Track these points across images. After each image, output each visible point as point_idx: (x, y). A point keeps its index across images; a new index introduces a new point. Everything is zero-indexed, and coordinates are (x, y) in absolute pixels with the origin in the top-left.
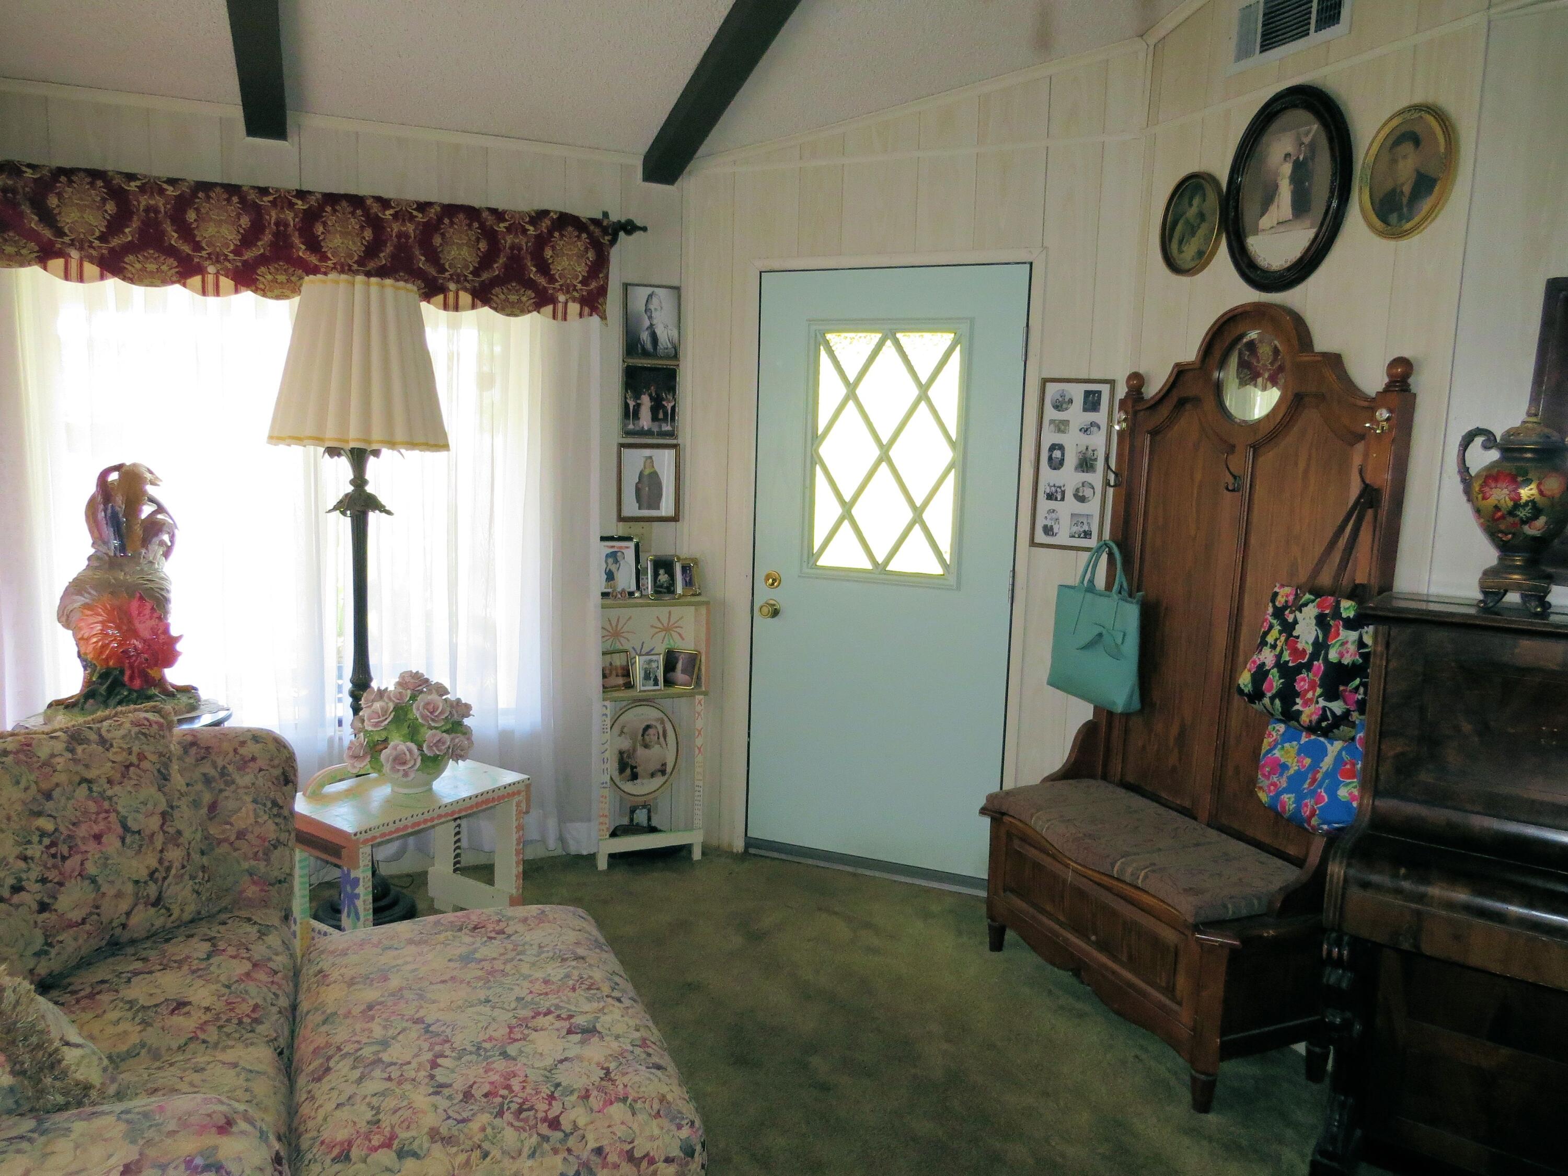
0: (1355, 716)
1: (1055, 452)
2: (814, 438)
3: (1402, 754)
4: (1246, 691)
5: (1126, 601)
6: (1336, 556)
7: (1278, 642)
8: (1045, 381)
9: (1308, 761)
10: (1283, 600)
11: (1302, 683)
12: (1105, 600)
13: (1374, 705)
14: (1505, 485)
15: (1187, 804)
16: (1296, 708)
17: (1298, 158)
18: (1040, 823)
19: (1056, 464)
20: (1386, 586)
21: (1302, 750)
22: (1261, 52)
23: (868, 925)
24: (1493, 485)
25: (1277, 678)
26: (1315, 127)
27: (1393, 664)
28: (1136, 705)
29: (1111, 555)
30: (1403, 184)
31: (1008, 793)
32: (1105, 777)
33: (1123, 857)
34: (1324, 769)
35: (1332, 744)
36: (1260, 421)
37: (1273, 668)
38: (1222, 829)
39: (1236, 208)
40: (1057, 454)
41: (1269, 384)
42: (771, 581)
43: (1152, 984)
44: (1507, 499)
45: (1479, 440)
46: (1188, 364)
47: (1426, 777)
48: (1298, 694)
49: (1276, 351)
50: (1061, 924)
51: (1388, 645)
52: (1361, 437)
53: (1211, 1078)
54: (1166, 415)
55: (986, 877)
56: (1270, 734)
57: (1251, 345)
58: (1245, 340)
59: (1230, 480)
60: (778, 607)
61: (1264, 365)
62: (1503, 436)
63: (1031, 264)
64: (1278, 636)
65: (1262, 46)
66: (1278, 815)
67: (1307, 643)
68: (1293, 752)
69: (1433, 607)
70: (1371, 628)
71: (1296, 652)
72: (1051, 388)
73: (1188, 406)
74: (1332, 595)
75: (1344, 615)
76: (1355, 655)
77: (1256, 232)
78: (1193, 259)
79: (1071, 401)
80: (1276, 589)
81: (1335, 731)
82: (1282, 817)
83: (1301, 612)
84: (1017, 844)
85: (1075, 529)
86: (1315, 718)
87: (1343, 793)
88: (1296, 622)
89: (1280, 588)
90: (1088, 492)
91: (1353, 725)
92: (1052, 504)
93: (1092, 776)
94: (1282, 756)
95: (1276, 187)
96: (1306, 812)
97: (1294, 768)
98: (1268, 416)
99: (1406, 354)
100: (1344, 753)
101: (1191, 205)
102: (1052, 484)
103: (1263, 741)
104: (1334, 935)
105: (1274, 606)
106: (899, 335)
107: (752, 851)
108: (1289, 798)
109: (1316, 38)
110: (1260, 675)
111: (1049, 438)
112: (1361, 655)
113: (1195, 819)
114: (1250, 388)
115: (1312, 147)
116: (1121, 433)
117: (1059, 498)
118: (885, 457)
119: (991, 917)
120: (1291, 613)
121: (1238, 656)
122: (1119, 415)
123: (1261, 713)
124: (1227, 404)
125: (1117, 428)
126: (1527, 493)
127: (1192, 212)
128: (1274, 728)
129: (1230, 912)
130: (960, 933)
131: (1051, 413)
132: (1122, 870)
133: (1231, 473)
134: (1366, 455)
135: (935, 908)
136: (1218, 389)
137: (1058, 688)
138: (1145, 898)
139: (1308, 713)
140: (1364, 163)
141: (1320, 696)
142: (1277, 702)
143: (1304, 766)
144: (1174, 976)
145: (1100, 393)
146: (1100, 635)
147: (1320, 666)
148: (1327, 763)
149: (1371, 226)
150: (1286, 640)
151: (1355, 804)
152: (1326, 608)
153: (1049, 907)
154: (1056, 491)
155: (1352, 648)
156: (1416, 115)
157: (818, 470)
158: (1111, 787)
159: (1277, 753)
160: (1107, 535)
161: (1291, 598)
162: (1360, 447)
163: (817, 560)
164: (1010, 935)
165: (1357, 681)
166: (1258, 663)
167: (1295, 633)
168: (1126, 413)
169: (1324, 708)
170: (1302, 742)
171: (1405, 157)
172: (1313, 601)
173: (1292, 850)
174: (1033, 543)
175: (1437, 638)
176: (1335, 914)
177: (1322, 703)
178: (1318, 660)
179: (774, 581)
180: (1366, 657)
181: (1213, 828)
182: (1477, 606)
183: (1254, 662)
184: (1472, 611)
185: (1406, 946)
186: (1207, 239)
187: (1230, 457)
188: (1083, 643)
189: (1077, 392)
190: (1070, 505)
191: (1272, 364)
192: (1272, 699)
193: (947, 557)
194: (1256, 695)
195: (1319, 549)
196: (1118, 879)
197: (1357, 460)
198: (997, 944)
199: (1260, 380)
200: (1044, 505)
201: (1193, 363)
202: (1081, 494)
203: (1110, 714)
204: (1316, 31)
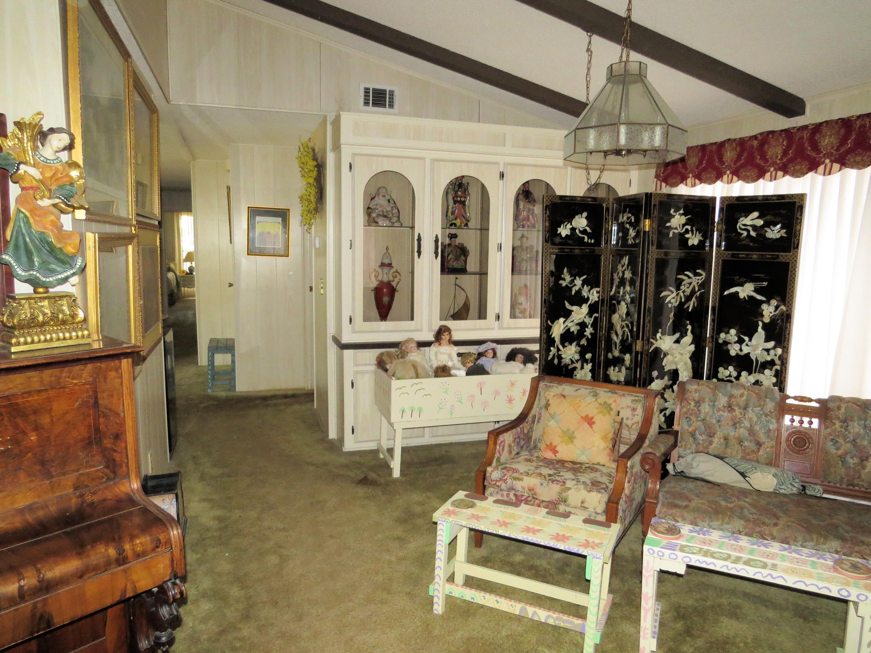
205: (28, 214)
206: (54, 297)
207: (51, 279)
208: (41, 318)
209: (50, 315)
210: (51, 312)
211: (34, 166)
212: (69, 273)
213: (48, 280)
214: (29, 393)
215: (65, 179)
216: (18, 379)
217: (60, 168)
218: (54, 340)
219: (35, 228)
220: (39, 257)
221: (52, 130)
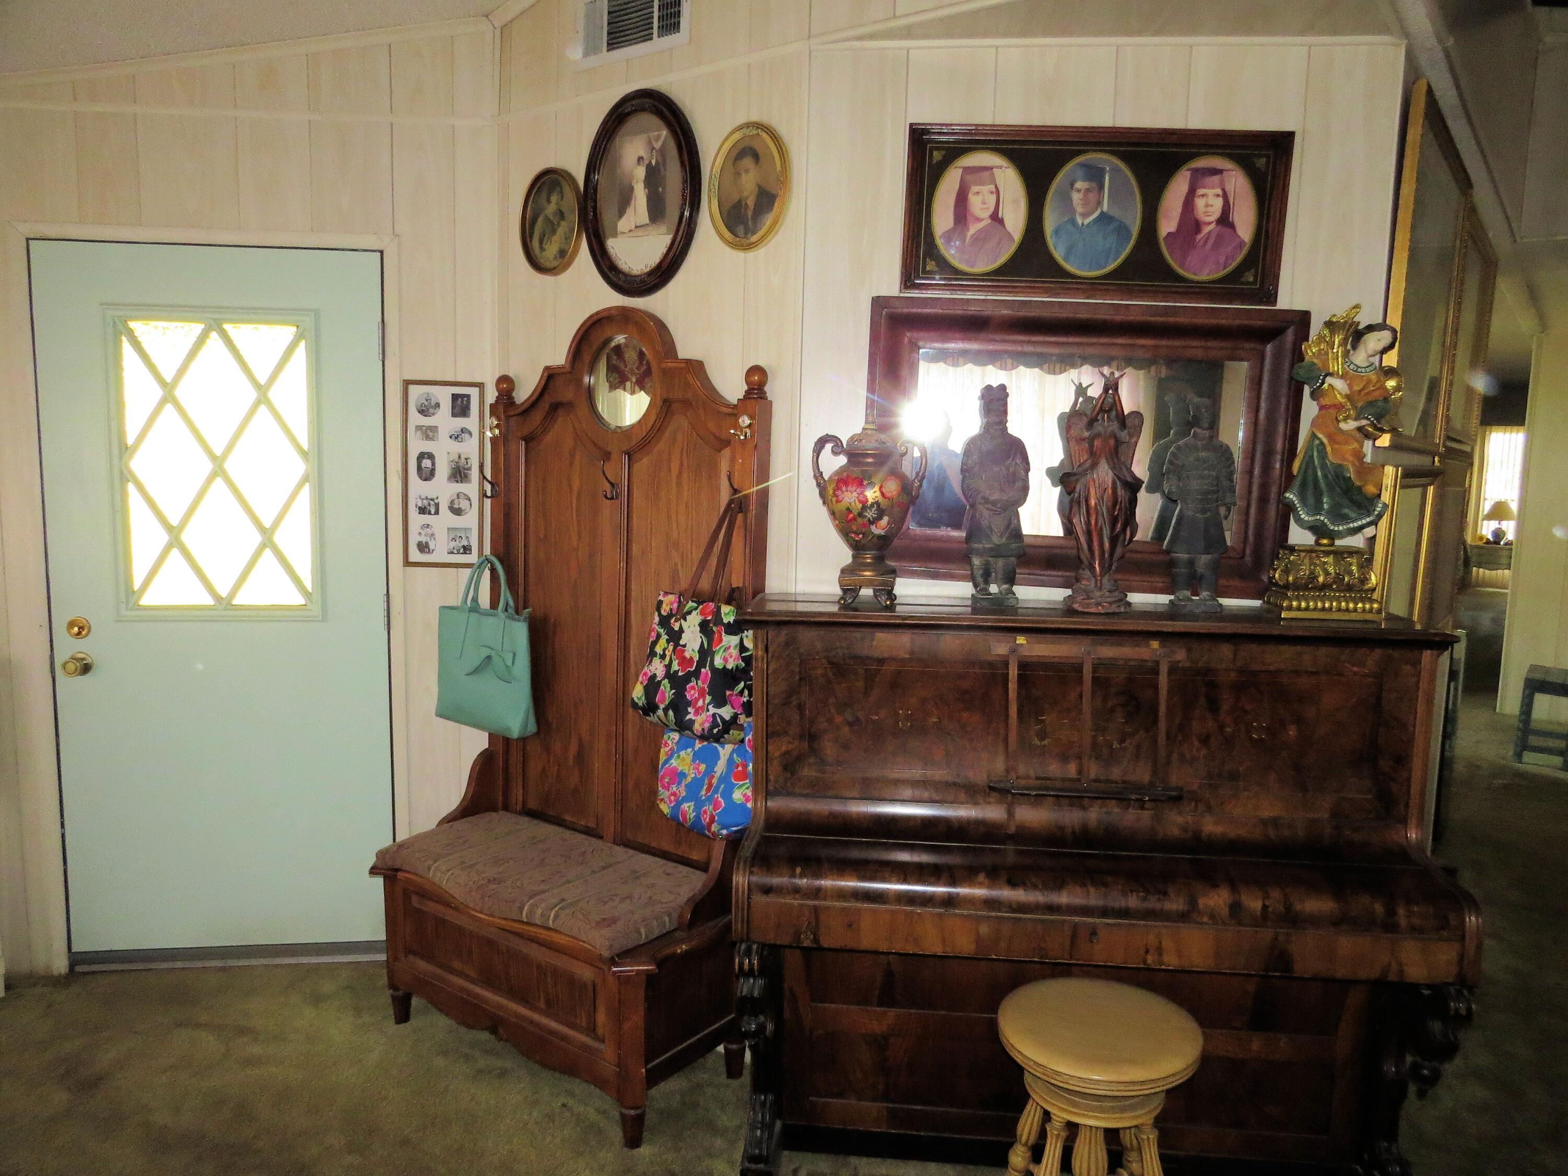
0: (742, 719)
1: (424, 461)
2: (125, 451)
3: (787, 752)
4: (640, 704)
5: (513, 619)
6: (713, 561)
7: (667, 652)
8: (407, 383)
9: (703, 767)
10: (668, 609)
11: (693, 692)
12: (491, 620)
13: (759, 706)
14: (854, 488)
15: (592, 825)
16: (688, 717)
17: (650, 162)
18: (439, 874)
19: (427, 475)
20: (759, 589)
21: (697, 756)
22: (608, 51)
23: (242, 1031)
24: (844, 489)
25: (668, 688)
26: (664, 132)
27: (773, 666)
28: (532, 728)
29: (493, 571)
30: (747, 198)
31: (401, 846)
32: (506, 808)
33: (531, 898)
34: (717, 775)
35: (723, 748)
36: (632, 427)
37: (663, 679)
38: (628, 844)
39: (595, 208)
40: (427, 463)
41: (637, 388)
42: (76, 629)
43: (572, 1026)
44: (857, 501)
45: (829, 447)
46: (559, 368)
47: (808, 772)
48: (689, 704)
49: (641, 355)
50: (473, 981)
51: (767, 649)
52: (726, 443)
53: (638, 1112)
54: (538, 422)
55: (384, 938)
56: (666, 743)
57: (618, 349)
58: (613, 344)
59: (608, 487)
60: (89, 661)
61: (632, 369)
62: (848, 442)
63: (382, 252)
64: (666, 646)
65: (608, 44)
66: (680, 825)
67: (693, 650)
68: (689, 759)
69: (801, 608)
70: (751, 632)
71: (685, 662)
72: (415, 392)
73: (561, 412)
74: (712, 601)
75: (725, 621)
76: (738, 660)
77: (615, 234)
78: (555, 258)
79: (438, 405)
80: (661, 598)
81: (726, 736)
82: (683, 826)
83: (685, 620)
84: (415, 901)
85: (453, 544)
86: (707, 725)
87: (737, 796)
88: (681, 630)
89: (664, 596)
90: (464, 504)
91: (741, 728)
92: (426, 519)
93: (493, 808)
94: (679, 764)
95: (631, 189)
96: (706, 820)
97: (691, 775)
98: (640, 422)
99: (761, 363)
100: (735, 755)
101: (549, 201)
102: (423, 497)
103: (659, 750)
104: (743, 947)
105: (660, 615)
106: (227, 326)
107: (79, 969)
108: (689, 807)
109: (659, 43)
110: (652, 686)
111: (417, 446)
112: (744, 659)
113: (601, 838)
114: (619, 392)
115: (662, 152)
116: (494, 440)
117: (433, 512)
118: (219, 470)
119: (392, 985)
120: (676, 621)
121: (629, 668)
122: (490, 421)
123: (655, 725)
124: (600, 409)
125: (489, 434)
126: (872, 494)
127: (550, 209)
128: (669, 737)
129: (644, 936)
130: (358, 1011)
131: (415, 418)
132: (531, 912)
133: (609, 481)
134: (733, 460)
135: (327, 987)
136: (590, 394)
137: (448, 719)
138: (557, 938)
139: (700, 722)
140: (711, 174)
141: (708, 705)
142: (671, 713)
143: (699, 773)
144: (594, 1012)
145: (468, 396)
146: (489, 658)
147: (707, 673)
148: (720, 767)
149: (721, 237)
150: (674, 650)
151: (749, 805)
152: (709, 614)
153: (457, 965)
154: (429, 505)
155: (734, 652)
156: (755, 132)
157: (131, 487)
158: (514, 818)
159: (674, 762)
160: (487, 550)
161: (675, 605)
162: (727, 452)
163: (139, 598)
164: (416, 1002)
165: (742, 684)
166: (650, 674)
167: (682, 642)
168: (499, 419)
169: (714, 715)
170: (696, 749)
171: (747, 171)
172: (696, 609)
173: (695, 856)
174: (407, 563)
175: (807, 636)
176: (742, 926)
177: (712, 710)
178: (705, 667)
179: (80, 629)
180: (748, 660)
181: (618, 845)
182: (839, 602)
183: (645, 674)
184: (834, 609)
185: (806, 944)
186: (568, 239)
187: (606, 464)
188: (469, 669)
189: (444, 396)
190: (446, 518)
191: (638, 368)
192: (666, 710)
193: (309, 586)
194: (650, 708)
195: (697, 555)
196: (528, 924)
197: (724, 467)
198: (403, 1014)
199: (628, 384)
200: (416, 520)
201: (563, 367)
202: (456, 506)
203: (507, 741)
204: (659, 37)
205: (1325, 440)
206: (1342, 553)
207: (1341, 528)
208: (1321, 579)
209: (1333, 575)
210: (1335, 572)
211: (1342, 377)
212: (1364, 522)
213: (1336, 529)
214: (1297, 673)
215: (1378, 393)
216: (1288, 651)
217: (1374, 377)
218: (1334, 610)
219: (1331, 458)
220: (1331, 497)
221: (1371, 328)
